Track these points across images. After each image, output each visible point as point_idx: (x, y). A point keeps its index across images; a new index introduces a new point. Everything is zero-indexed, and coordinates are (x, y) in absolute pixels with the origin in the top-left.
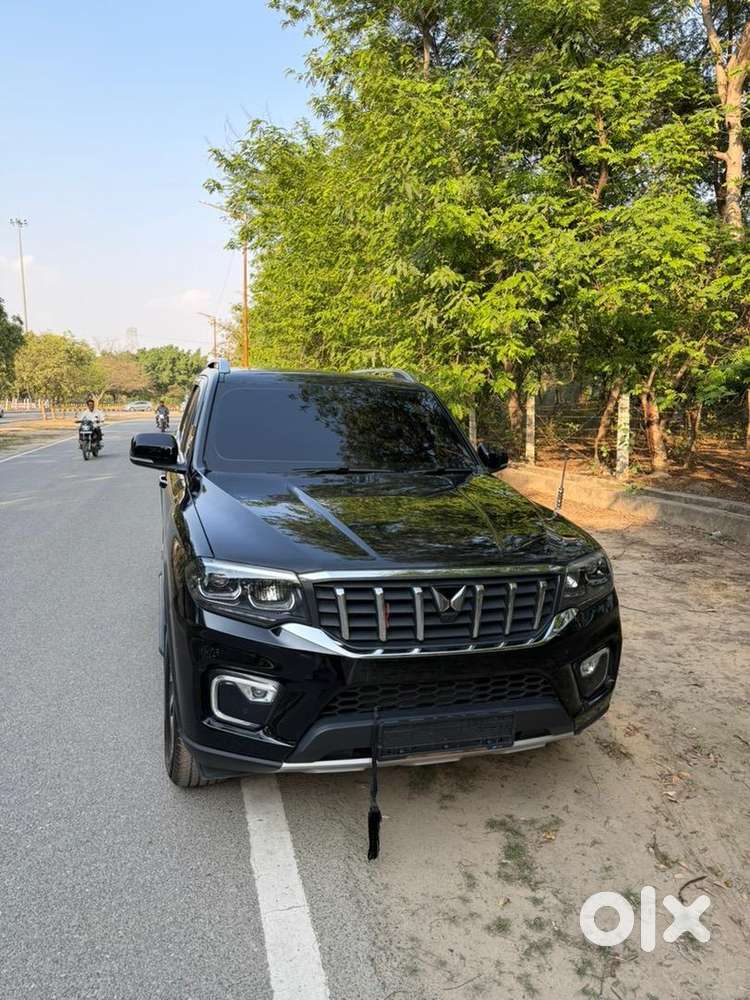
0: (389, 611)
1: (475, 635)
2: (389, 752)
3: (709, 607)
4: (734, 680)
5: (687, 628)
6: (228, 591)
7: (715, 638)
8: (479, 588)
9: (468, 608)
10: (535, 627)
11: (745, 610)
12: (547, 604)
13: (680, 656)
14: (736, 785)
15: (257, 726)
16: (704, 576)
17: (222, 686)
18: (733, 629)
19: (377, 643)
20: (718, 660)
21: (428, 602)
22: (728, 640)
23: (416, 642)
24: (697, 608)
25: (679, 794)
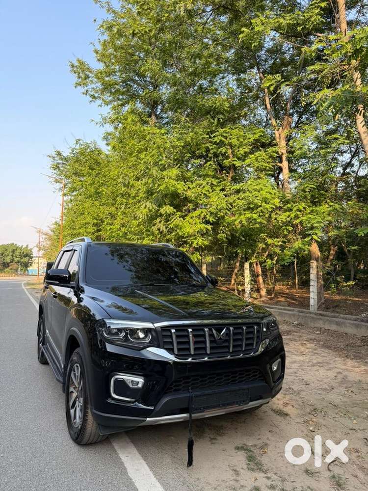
0: (194, 340)
1: (231, 351)
2: (196, 410)
3: (301, 353)
4: (321, 381)
5: (295, 362)
6: (118, 334)
7: (308, 365)
8: (231, 328)
9: (227, 338)
10: (254, 347)
11: (317, 353)
12: (258, 337)
13: (296, 373)
14: (336, 423)
15: (134, 400)
16: (295, 340)
17: (116, 381)
18: (315, 361)
19: (190, 355)
20: (312, 374)
21: (211, 335)
22: (313, 366)
23: (206, 355)
24: (296, 353)
25: (314, 428)
